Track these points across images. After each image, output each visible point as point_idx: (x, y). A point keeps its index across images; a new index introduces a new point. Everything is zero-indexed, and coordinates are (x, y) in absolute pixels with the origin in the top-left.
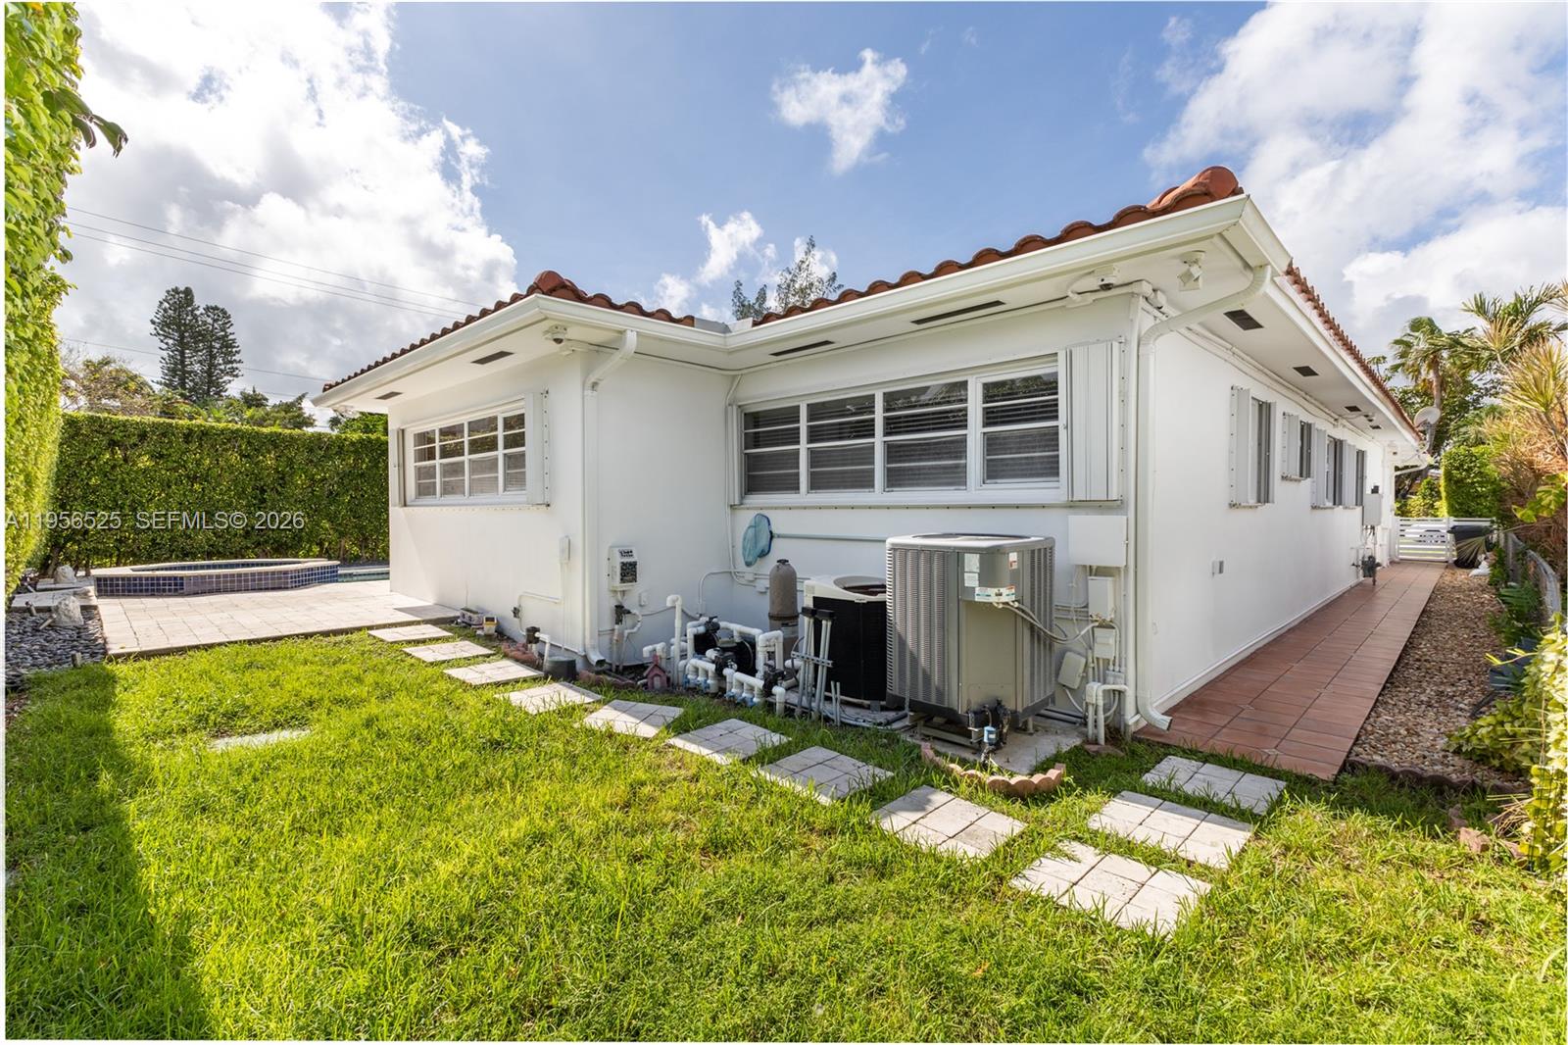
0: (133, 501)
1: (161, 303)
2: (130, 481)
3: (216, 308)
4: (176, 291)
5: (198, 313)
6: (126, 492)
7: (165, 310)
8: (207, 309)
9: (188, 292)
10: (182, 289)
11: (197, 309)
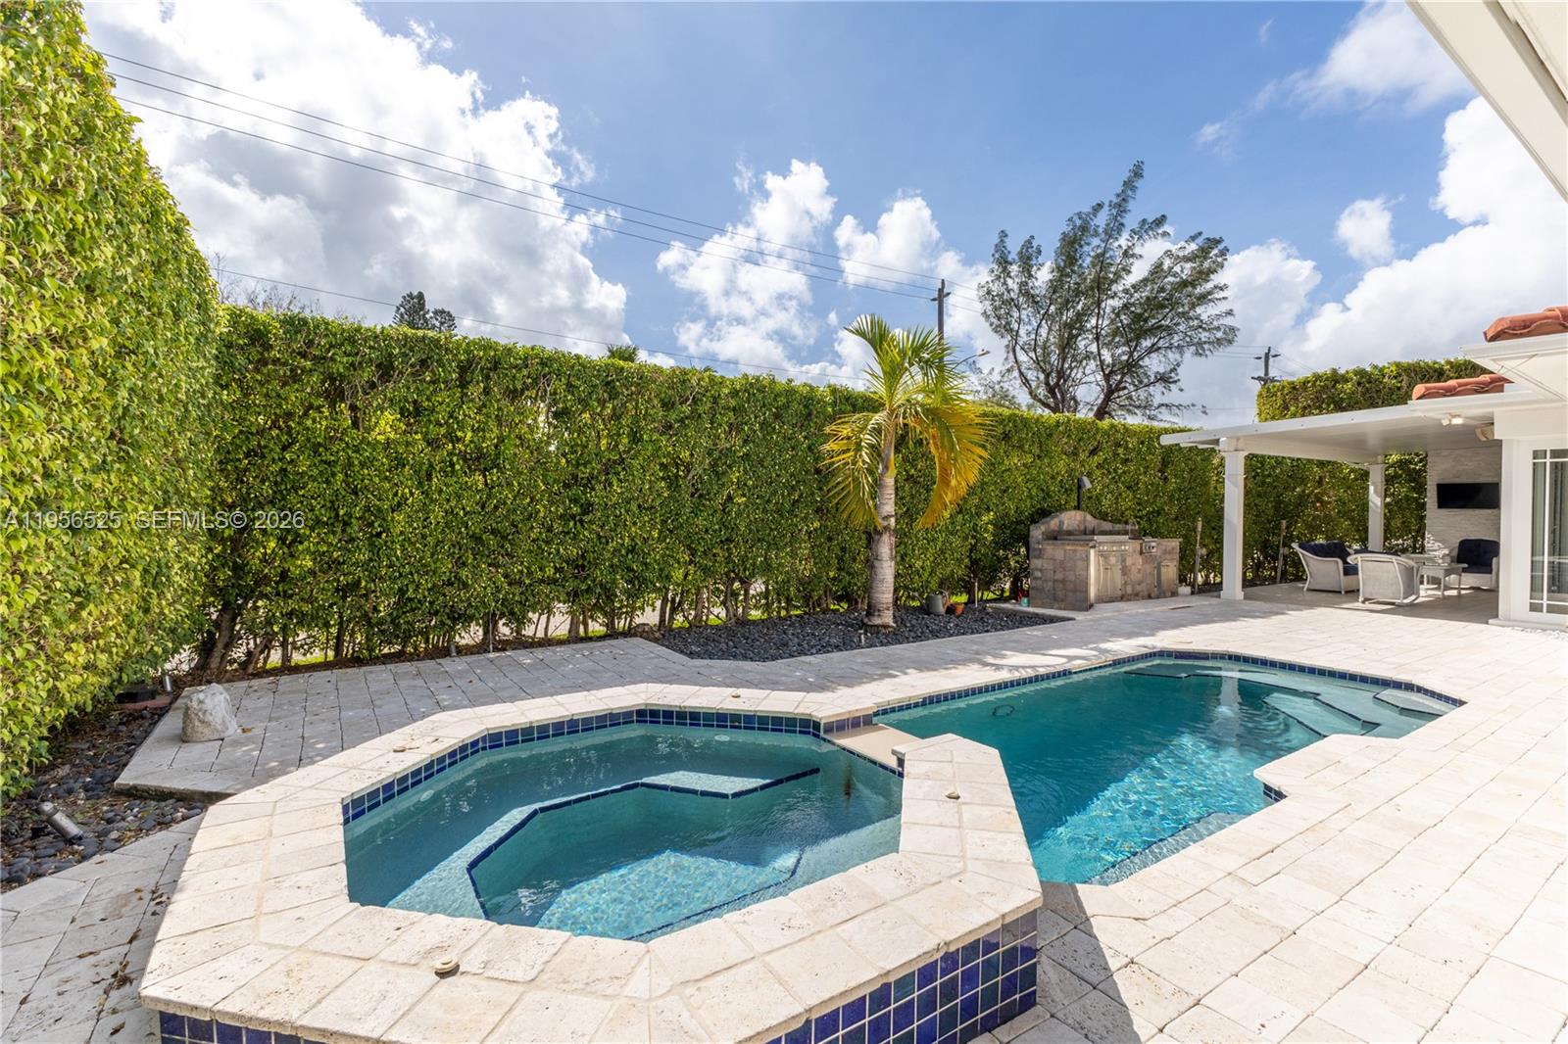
0: (367, 509)
1: (398, 309)
2: (362, 465)
3: (442, 312)
4: (410, 296)
5: (428, 316)
6: (355, 493)
7: (402, 315)
8: (436, 313)
9: (421, 296)
10: (415, 293)
11: (427, 312)
